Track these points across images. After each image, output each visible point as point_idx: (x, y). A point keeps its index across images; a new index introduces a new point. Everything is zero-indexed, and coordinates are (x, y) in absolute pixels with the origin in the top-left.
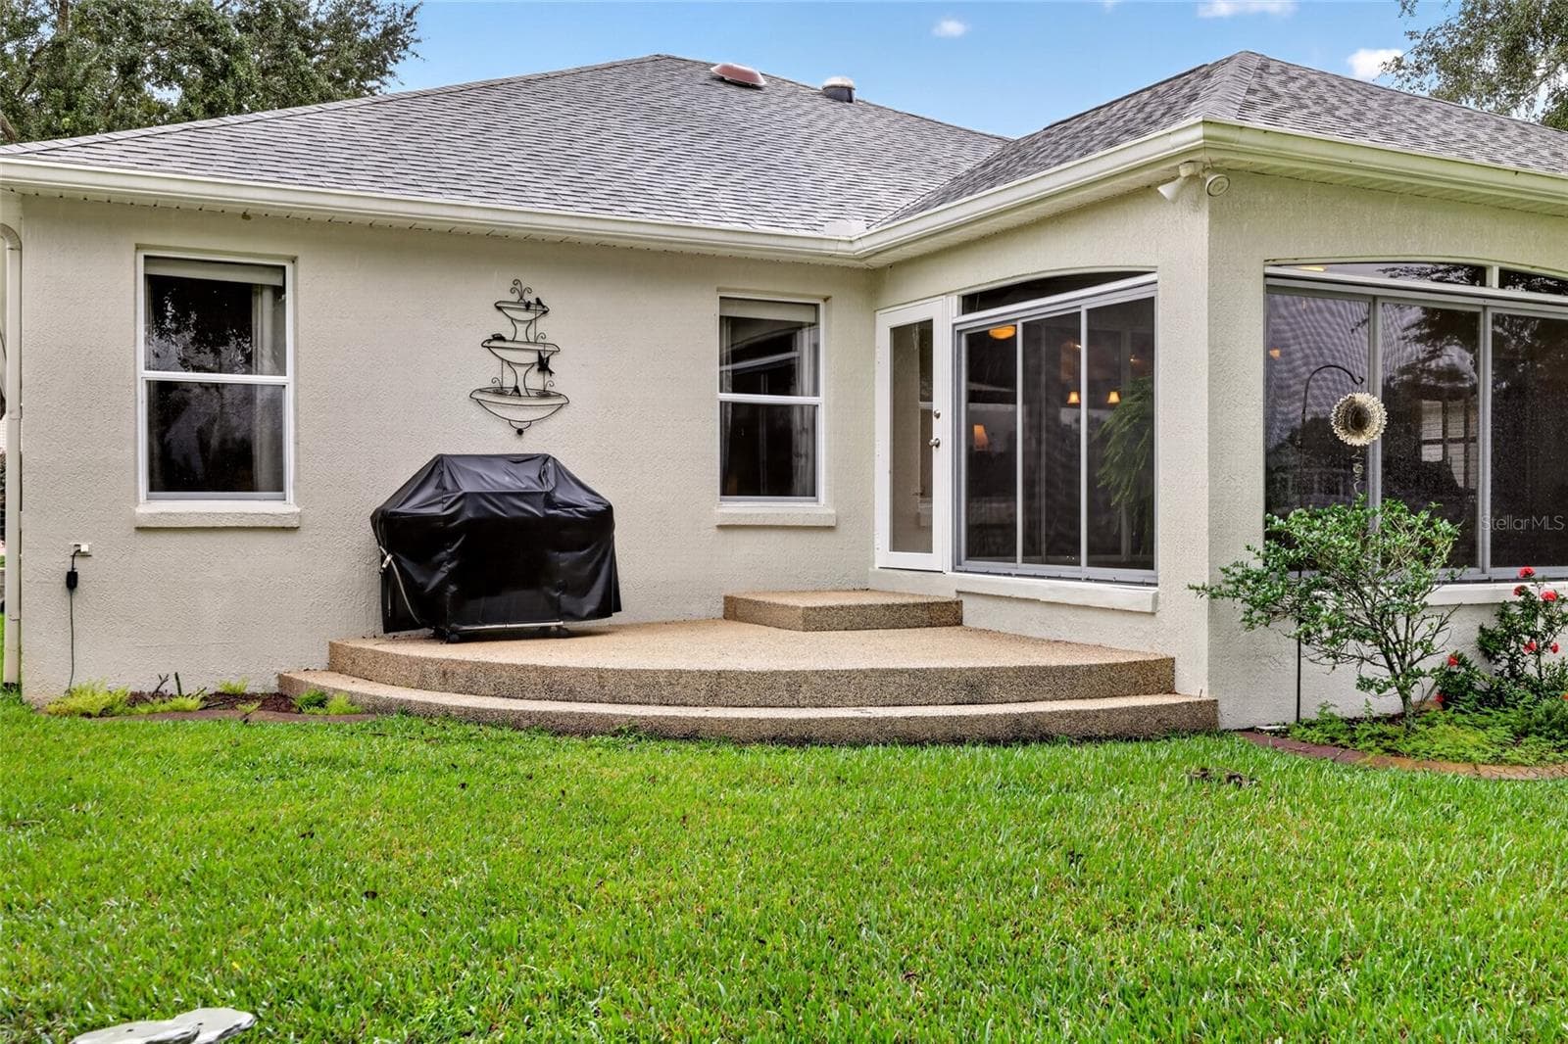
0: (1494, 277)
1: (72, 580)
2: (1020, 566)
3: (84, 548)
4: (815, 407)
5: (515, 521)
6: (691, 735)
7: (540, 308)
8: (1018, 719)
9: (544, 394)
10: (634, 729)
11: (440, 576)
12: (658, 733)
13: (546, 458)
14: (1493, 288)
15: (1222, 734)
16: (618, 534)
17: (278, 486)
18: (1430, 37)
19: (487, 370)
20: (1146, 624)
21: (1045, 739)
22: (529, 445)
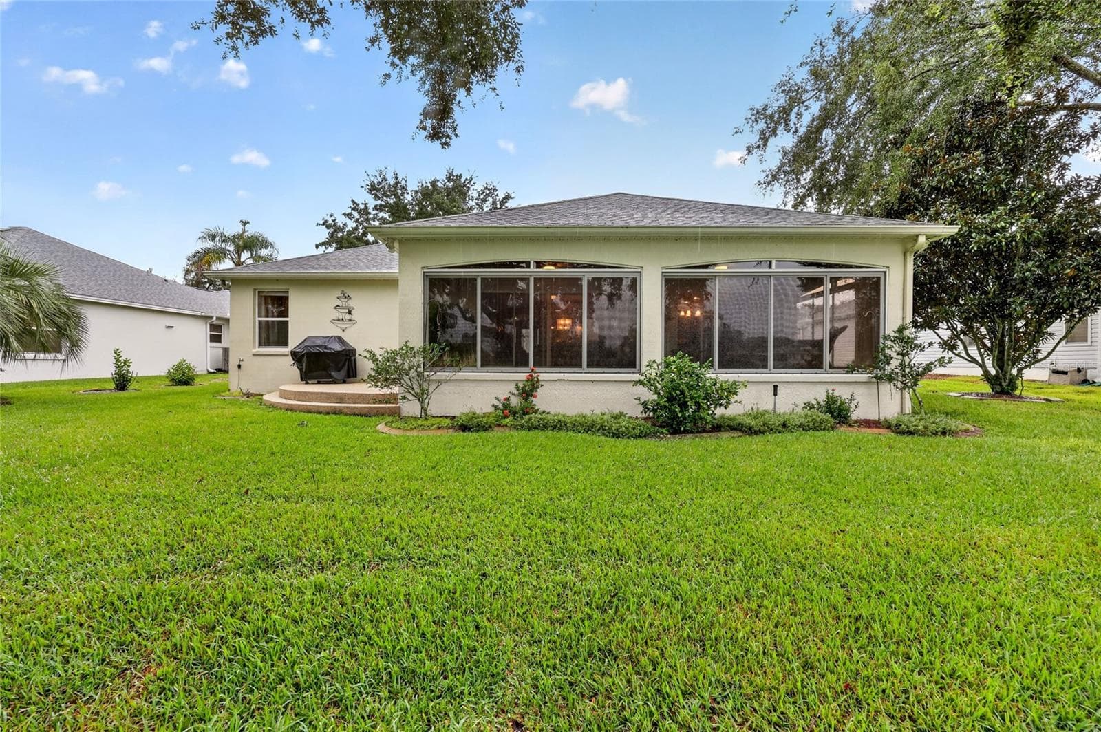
1: (239, 366)
3: (243, 359)
5: (316, 353)
7: (348, 298)
8: (335, 407)
9: (350, 320)
14: (532, 268)
17: (286, 344)
19: (336, 314)
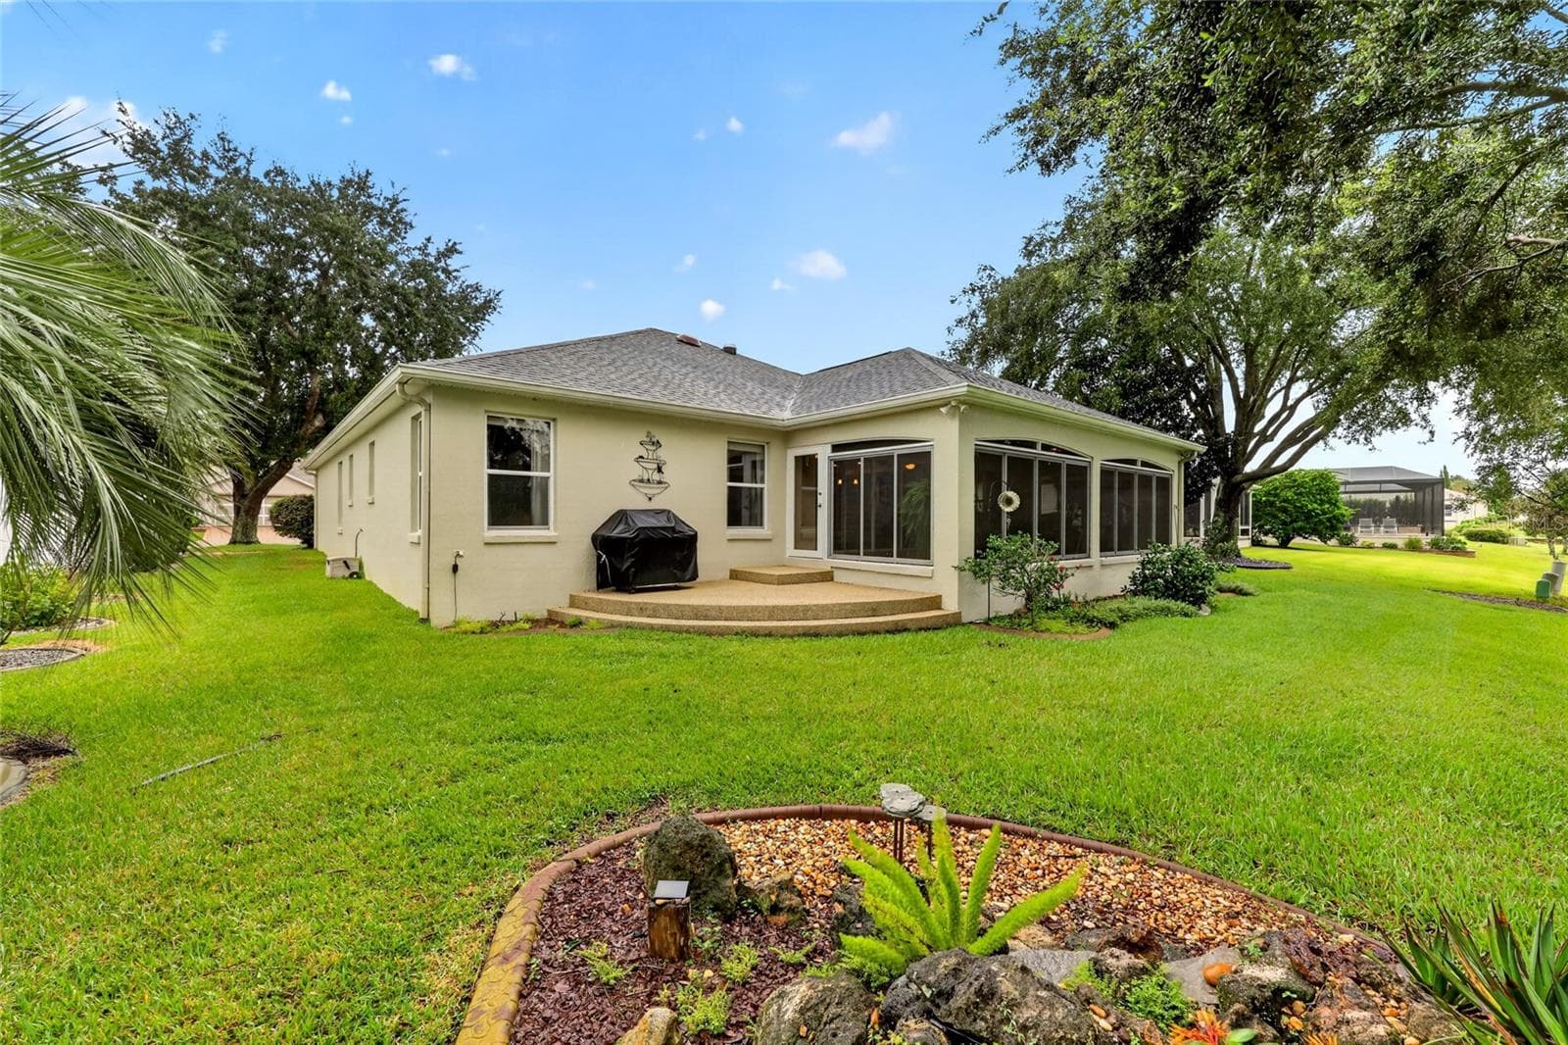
0: (1039, 446)
1: (455, 568)
2: (862, 557)
3: (461, 553)
4: (762, 489)
6: (769, 634)
7: (658, 444)
9: (660, 482)
10: (744, 632)
11: (627, 564)
12: (755, 634)
13: (669, 512)
14: (1038, 450)
15: (963, 624)
16: (698, 544)
17: (545, 522)
18: (954, 344)
19: (637, 471)
20: (928, 582)
21: (906, 630)
22: (655, 505)
